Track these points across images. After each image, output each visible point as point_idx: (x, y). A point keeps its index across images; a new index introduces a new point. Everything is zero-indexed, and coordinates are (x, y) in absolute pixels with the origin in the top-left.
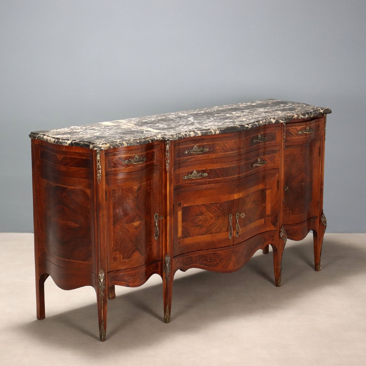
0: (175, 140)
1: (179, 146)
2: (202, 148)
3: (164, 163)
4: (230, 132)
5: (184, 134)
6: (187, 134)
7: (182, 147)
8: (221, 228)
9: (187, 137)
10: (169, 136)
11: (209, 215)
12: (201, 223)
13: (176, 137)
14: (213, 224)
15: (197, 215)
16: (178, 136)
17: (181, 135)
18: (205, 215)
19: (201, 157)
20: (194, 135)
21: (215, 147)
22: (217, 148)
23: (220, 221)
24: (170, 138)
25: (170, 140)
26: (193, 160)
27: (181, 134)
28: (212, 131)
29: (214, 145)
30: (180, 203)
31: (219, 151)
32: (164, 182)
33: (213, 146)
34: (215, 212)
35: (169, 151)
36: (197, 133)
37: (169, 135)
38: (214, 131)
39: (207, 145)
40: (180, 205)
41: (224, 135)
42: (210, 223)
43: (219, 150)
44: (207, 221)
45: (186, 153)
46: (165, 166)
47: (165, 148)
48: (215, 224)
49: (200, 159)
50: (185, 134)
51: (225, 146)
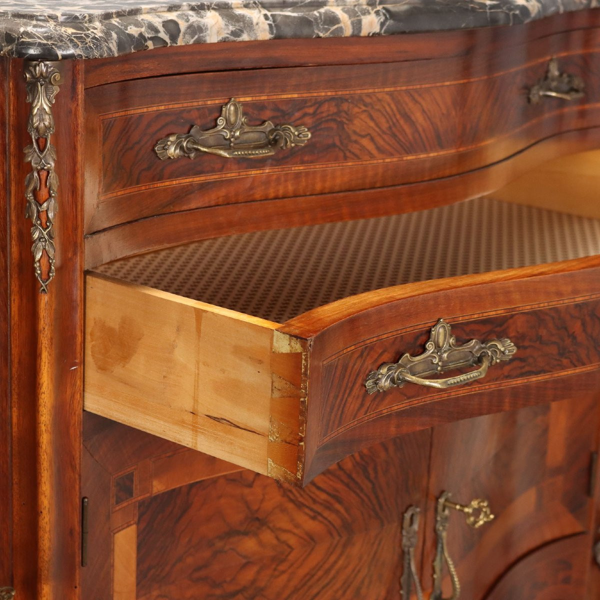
0: (97, 54)
1: (124, 102)
2: (269, 126)
3: (18, 217)
4: (442, 31)
5: (157, 22)
6: (183, 26)
7: (141, 116)
8: (358, 590)
9: (180, 42)
10: (51, 24)
11: (297, 526)
12: (248, 575)
13: (107, 34)
14: (320, 573)
15: (232, 533)
16: (120, 32)
17: (138, 24)
18: (274, 530)
19: (267, 182)
20: (225, 34)
21: (350, 120)
22: (360, 123)
23: (355, 550)
24: (61, 38)
25: (60, 53)
26: (212, 197)
27: (140, 18)
28: (338, 12)
29: (345, 106)
30: (130, 477)
31: (370, 147)
32: (15, 351)
33: (338, 113)
34: (328, 507)
35: (56, 136)
36: (246, 24)
37: (53, 17)
38: (351, 13)
39: (300, 104)
40: (125, 489)
41: (409, 46)
42: (302, 572)
43: (372, 139)
44: (282, 561)
45: (172, 150)
46: (27, 243)
47: (25, 112)
48: (327, 572)
49: (257, 196)
50: (166, 24)
51: (407, 117)
